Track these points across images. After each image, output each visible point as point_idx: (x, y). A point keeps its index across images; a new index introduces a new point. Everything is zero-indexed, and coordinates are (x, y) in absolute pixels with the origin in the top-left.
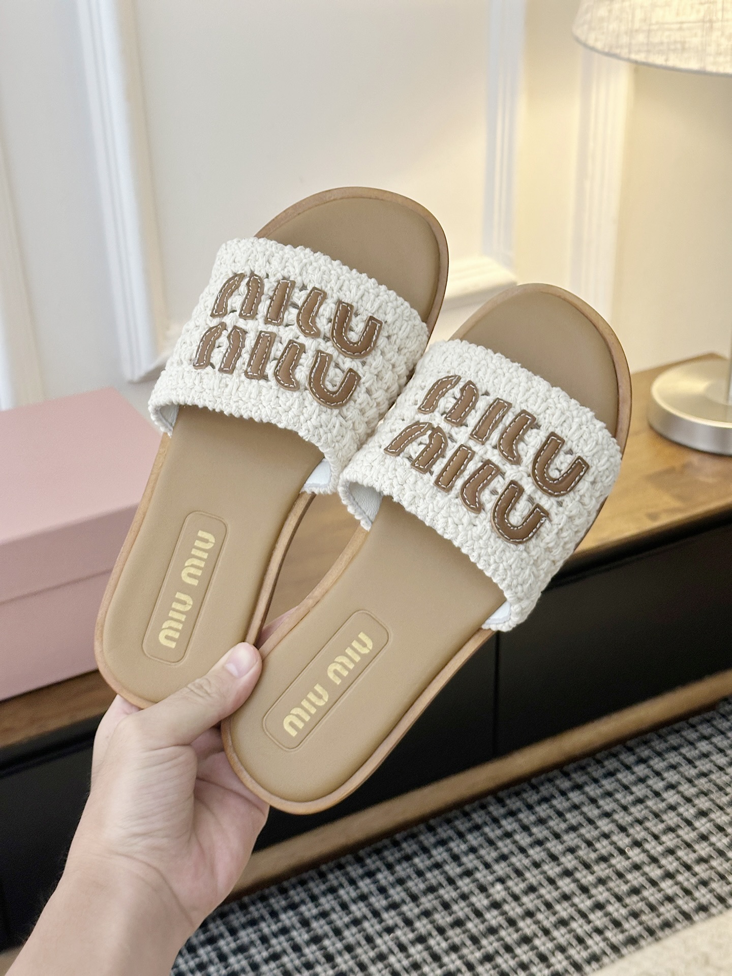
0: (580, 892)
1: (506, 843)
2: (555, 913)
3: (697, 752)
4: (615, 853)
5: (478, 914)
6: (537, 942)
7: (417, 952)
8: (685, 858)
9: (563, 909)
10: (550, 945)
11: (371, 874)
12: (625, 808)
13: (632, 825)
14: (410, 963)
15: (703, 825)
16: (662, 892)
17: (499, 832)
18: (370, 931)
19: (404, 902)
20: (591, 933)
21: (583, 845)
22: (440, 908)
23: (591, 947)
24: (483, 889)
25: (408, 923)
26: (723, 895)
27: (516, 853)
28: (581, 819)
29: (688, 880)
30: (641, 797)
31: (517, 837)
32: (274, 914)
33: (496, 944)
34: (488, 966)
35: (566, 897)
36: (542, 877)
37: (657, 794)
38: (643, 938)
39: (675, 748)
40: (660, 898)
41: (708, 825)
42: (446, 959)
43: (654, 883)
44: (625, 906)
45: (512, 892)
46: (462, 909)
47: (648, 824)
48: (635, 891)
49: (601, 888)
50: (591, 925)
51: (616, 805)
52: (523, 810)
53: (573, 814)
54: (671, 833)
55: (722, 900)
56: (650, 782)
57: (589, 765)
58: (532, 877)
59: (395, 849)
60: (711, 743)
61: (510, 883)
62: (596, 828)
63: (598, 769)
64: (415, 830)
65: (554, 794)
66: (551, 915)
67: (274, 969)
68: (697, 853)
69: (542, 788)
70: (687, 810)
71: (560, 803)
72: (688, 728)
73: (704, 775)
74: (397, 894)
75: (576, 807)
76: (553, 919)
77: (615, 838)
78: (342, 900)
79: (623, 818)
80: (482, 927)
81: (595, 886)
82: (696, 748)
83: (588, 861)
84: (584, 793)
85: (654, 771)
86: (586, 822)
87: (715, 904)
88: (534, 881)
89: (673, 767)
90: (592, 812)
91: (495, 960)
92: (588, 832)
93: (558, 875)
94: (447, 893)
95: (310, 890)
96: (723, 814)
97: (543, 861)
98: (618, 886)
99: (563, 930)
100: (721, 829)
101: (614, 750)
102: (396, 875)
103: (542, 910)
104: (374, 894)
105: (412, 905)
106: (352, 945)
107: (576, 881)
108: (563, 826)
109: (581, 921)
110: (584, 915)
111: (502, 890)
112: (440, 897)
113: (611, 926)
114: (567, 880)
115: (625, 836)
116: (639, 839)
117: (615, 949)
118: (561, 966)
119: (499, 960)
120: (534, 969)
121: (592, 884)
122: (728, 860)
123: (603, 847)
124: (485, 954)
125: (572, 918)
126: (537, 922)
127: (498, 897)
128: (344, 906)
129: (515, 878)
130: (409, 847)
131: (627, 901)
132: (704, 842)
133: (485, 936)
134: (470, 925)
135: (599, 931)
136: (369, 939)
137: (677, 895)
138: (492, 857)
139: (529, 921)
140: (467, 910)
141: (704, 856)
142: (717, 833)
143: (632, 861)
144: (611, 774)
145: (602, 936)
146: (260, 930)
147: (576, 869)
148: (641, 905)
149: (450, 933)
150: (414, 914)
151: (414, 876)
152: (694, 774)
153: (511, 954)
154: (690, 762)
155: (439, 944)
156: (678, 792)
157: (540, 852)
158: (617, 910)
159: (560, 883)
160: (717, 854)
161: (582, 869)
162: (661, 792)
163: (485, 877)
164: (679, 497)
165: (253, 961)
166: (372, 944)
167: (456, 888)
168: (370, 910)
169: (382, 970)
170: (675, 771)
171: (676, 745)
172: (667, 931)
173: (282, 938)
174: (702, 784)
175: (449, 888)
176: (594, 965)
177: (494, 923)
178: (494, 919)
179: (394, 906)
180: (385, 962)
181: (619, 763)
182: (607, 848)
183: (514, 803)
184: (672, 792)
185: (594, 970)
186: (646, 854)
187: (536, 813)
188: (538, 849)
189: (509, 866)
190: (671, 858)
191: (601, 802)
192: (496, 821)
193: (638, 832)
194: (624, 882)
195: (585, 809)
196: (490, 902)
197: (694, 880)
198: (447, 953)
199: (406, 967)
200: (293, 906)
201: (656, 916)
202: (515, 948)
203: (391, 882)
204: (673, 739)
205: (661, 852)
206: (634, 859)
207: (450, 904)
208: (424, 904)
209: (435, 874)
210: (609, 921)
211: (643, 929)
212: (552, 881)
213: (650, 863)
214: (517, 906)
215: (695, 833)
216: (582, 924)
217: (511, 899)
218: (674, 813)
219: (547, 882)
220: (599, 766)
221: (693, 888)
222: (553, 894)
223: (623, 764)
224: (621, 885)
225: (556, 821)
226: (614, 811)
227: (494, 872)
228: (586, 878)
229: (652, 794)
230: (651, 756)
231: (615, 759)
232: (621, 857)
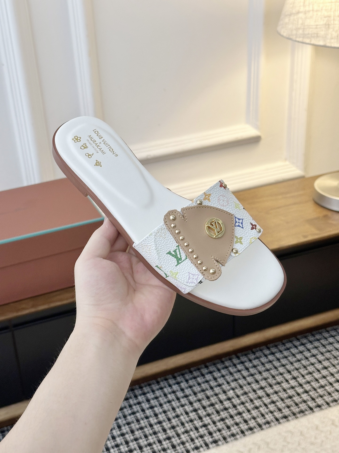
0: (266, 396)
1: (238, 374)
2: (253, 404)
3: (328, 342)
4: (284, 381)
5: (221, 402)
6: (244, 415)
7: (193, 415)
8: (314, 386)
9: (257, 403)
10: (249, 416)
11: (178, 383)
12: (292, 363)
13: (293, 371)
14: (189, 419)
15: (324, 372)
16: (301, 398)
17: (235, 370)
18: (175, 405)
19: (190, 395)
20: (268, 412)
21: (270, 377)
22: (205, 398)
23: (267, 418)
24: (224, 392)
25: (191, 403)
26: (328, 402)
27: (241, 379)
28: (271, 367)
29: (314, 394)
30: (299, 359)
31: (243, 372)
32: (136, 397)
34: (222, 423)
35: (260, 398)
36: (250, 389)
37: (307, 358)
38: (290, 416)
39: (318, 340)
40: (300, 401)
41: (327, 372)
42: (204, 419)
43: (298, 394)
44: (284, 403)
45: (237, 394)
46: (214, 399)
47: (300, 370)
48: (290, 397)
49: (275, 395)
50: (268, 409)
51: (288, 362)
52: (247, 362)
53: (269, 364)
54: (310, 374)
55: (328, 404)
56: (304, 353)
57: (279, 345)
58: (247, 389)
59: (190, 374)
60: (335, 339)
61: (236, 391)
62: (278, 370)
63: (282, 347)
64: (200, 367)
65: (261, 356)
66: (252, 404)
67: (132, 418)
68: (320, 383)
69: (257, 353)
70: (319, 366)
71: (264, 360)
72: (325, 332)
73: (329, 351)
74: (188, 392)
75: (270, 362)
76: (252, 406)
77: (285, 375)
78: (165, 392)
79: (290, 367)
80: (222, 407)
81: (273, 394)
82: (327, 340)
83: (272, 384)
84: (275, 356)
85: (307, 348)
86: (274, 368)
87: (324, 405)
88: (247, 391)
89: (316, 348)
91: (225, 420)
92: (274, 372)
93: (258, 389)
94: (209, 393)
95: (152, 388)
96: (335, 368)
97: (252, 382)
98: (283, 395)
99: (256, 411)
100: (332, 375)
102: (188, 384)
103: (248, 402)
104: (179, 391)
105: (194, 396)
106: (166, 411)
107: (265, 391)
108: (263, 369)
109: (264, 407)
110: (266, 405)
111: (232, 393)
112: (205, 394)
113: (277, 410)
114: (261, 391)
115: (289, 374)
116: (295, 376)
117: (277, 420)
118: (253, 425)
119: (227, 421)
120: (241, 425)
121: (271, 393)
122: (333, 387)
123: (279, 379)
124: (221, 418)
125: (261, 406)
126: (245, 407)
127: (230, 396)
128: (165, 395)
129: (239, 388)
130: (196, 374)
131: (286, 401)
132: (324, 378)
133: (222, 411)
134: (217, 406)
135: (271, 412)
136: (174, 409)
137: (308, 400)
138: (231, 380)
139: (242, 406)
140: (217, 400)
141: (323, 385)
142: (330, 376)
143: (291, 385)
144: (288, 349)
145: (272, 414)
146: (129, 402)
147: (266, 387)
148: (292, 403)
149: (208, 409)
150: (194, 400)
151: (196, 384)
152: (325, 351)
153: (232, 419)
154: (324, 346)
155: (202, 413)
156: (316, 358)
157: (252, 378)
158: (281, 404)
159: (258, 392)
160: (329, 384)
161: (268, 387)
162: (308, 358)
163: (226, 387)
164: (319, 229)
165: (124, 414)
166: (174, 411)
167: (214, 391)
168: (176, 397)
169: (177, 421)
170: (316, 349)
171: (319, 339)
172: (302, 414)
173: (138, 406)
174: (328, 355)
175: (211, 390)
176: (267, 425)
177: (227, 406)
178: (227, 404)
179: (186, 396)
180: (179, 418)
181: (292, 345)
182: (281, 379)
183: (244, 359)
184: (313, 358)
185: (267, 428)
186: (297, 382)
187: (253, 363)
188: (251, 377)
189: (237, 383)
190: (308, 385)
191: (282, 360)
192: (235, 365)
193: (295, 374)
194: (286, 393)
195: (274, 363)
196: (227, 397)
197: (316, 395)
198: (205, 416)
199: (187, 421)
200: (144, 394)
201: (297, 408)
202: (235, 416)
203: (186, 387)
204: (317, 336)
205: (304, 382)
206: (292, 384)
207: (210, 397)
208: (199, 396)
209: (205, 385)
210: (276, 408)
211: (291, 413)
212: (254, 391)
213: (299, 386)
214: (238, 400)
215: (321, 375)
216: (265, 408)
217: (236, 397)
218: (312, 366)
219: (252, 391)
220: (283, 345)
221: (316, 398)
222: (254, 396)
223: (294, 345)
224: (284, 394)
225: (261, 367)
226: (287, 364)
227: (230, 385)
228: (269, 390)
229: (305, 358)
230: (307, 342)
231: (291, 343)
232: (286, 383)
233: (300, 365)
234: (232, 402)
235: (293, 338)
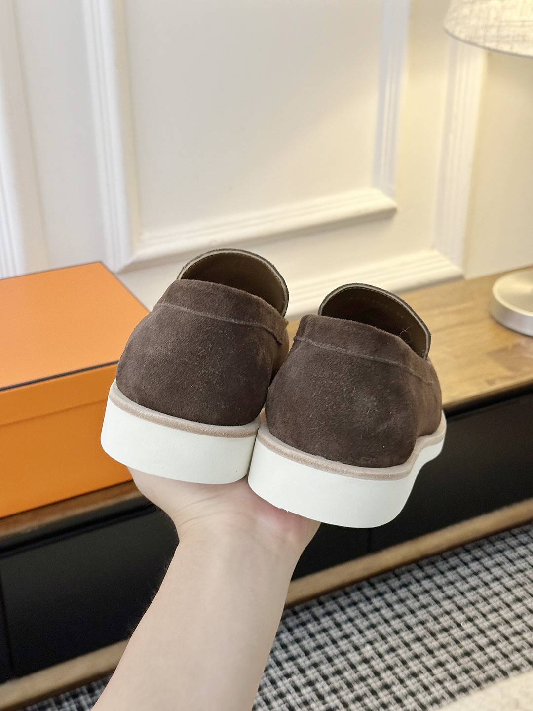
0: (427, 653)
1: (375, 616)
2: (408, 668)
3: (516, 554)
4: (454, 625)
5: (353, 666)
6: (394, 689)
7: (307, 692)
8: (504, 632)
9: (414, 666)
10: (404, 691)
12: (462, 594)
13: (467, 606)
14: (301, 700)
15: (518, 608)
16: (487, 655)
17: (370, 607)
18: (274, 676)
19: (299, 656)
20: (434, 683)
21: (431, 619)
22: (325, 660)
23: (433, 693)
24: (357, 648)
25: (302, 671)
26: (531, 659)
27: (382, 623)
28: (430, 600)
29: (506, 647)
30: (474, 586)
31: (383, 612)
33: (365, 689)
34: (358, 704)
35: (417, 657)
36: (400, 641)
37: (486, 584)
38: (472, 688)
39: (501, 551)
40: (485, 659)
41: (522, 608)
42: (328, 699)
43: (481, 648)
44: (460, 665)
45: (378, 652)
46: (341, 662)
47: (478, 606)
48: (468, 654)
49: (442, 651)
50: (434, 677)
51: (456, 591)
52: (388, 592)
53: (424, 596)
54: (495, 613)
55: (530, 662)
56: (481, 575)
57: (438, 561)
58: (393, 641)
59: (294, 617)
60: (527, 548)
61: (376, 645)
62: (441, 607)
63: (443, 564)
64: (309, 604)
65: (411, 581)
66: (405, 668)
68: (513, 628)
69: (402, 577)
70: (507, 597)
71: (415, 588)
72: (510, 537)
73: (521, 571)
74: (294, 649)
75: (427, 591)
76: (407, 672)
77: (454, 615)
79: (461, 600)
80: (355, 676)
81: (439, 649)
82: (515, 551)
83: (434, 631)
84: (433, 581)
85: (484, 567)
86: (434, 603)
87: (525, 665)
88: (395, 646)
89: (499, 565)
90: (438, 595)
91: (363, 700)
92: (435, 610)
93: (412, 641)
94: (331, 650)
97: (401, 629)
98: (455, 650)
99: (414, 680)
101: (456, 551)
102: (294, 635)
103: (399, 665)
104: (279, 649)
105: (305, 658)
107: (425, 645)
108: (417, 604)
109: (427, 674)
110: (429, 670)
111: (370, 650)
112: (325, 653)
113: (449, 678)
114: (418, 644)
115: (461, 614)
116: (471, 617)
117: (451, 695)
118: (412, 706)
119: (366, 700)
120: (391, 708)
121: (435, 648)
123: (445, 621)
124: (356, 696)
125: (421, 672)
126: (395, 674)
127: (367, 655)
129: (380, 641)
130: (304, 616)
131: (461, 661)
132: (519, 620)
133: (357, 682)
134: (346, 674)
135: (440, 682)
136: (273, 682)
137: (497, 657)
138: (364, 625)
139: (389, 673)
140: (345, 663)
141: (519, 630)
142: (528, 614)
143: (466, 632)
144: (453, 568)
145: (442, 685)
147: (425, 636)
148: (471, 664)
149: (332, 679)
150: (306, 664)
151: (307, 637)
152: (514, 571)
153: (375, 696)
154: (511, 561)
155: (323, 687)
156: (501, 583)
157: (399, 623)
158: (454, 668)
159: (413, 646)
160: (528, 629)
161: (429, 637)
162: (489, 583)
163: (358, 639)
164: (511, 368)
166: (275, 685)
167: (338, 647)
168: (275, 661)
169: (281, 704)
170: (499, 568)
171: (501, 549)
172: (490, 682)
174: (519, 578)
175: (333, 646)
176: (436, 706)
177: (364, 673)
178: (363, 670)
179: (292, 658)
180: (284, 699)
181: (459, 561)
182: (448, 622)
183: (381, 587)
184: (496, 583)
185: (434, 709)
186: (476, 627)
187: (398, 594)
188: (398, 620)
189: (376, 632)
190: (494, 631)
191: (445, 588)
192: (368, 599)
193: (471, 611)
194: (459, 647)
195: (434, 593)
196: (362, 658)
197: (510, 647)
198: (329, 694)
199: (299, 703)
201: (481, 673)
202: (379, 692)
203: (291, 641)
204: (499, 544)
205: (487, 626)
206: (467, 630)
207: (333, 658)
208: (314, 657)
209: (323, 636)
210: (447, 675)
211: (473, 683)
212: (407, 645)
213: (479, 634)
214: (381, 662)
215: (512, 613)
216: (428, 676)
217: (377, 656)
218: (497, 598)
219: (404, 645)
220: (444, 562)
221: (509, 653)
222: (407, 654)
223: (462, 560)
224: (457, 649)
225: (412, 601)
226: (454, 595)
227: (366, 636)
228: (432, 643)
229: (483, 583)
230: (483, 556)
231: (456, 557)
232: (458, 629)
233: (477, 598)
234: (371, 667)
235: (459, 550)
